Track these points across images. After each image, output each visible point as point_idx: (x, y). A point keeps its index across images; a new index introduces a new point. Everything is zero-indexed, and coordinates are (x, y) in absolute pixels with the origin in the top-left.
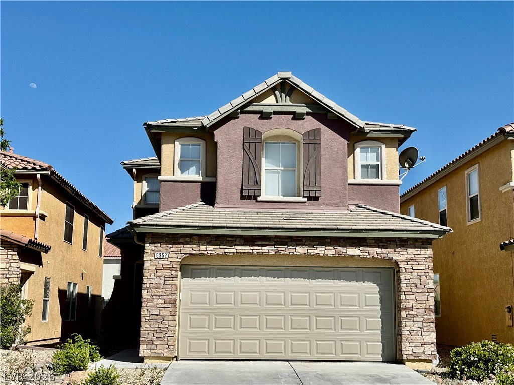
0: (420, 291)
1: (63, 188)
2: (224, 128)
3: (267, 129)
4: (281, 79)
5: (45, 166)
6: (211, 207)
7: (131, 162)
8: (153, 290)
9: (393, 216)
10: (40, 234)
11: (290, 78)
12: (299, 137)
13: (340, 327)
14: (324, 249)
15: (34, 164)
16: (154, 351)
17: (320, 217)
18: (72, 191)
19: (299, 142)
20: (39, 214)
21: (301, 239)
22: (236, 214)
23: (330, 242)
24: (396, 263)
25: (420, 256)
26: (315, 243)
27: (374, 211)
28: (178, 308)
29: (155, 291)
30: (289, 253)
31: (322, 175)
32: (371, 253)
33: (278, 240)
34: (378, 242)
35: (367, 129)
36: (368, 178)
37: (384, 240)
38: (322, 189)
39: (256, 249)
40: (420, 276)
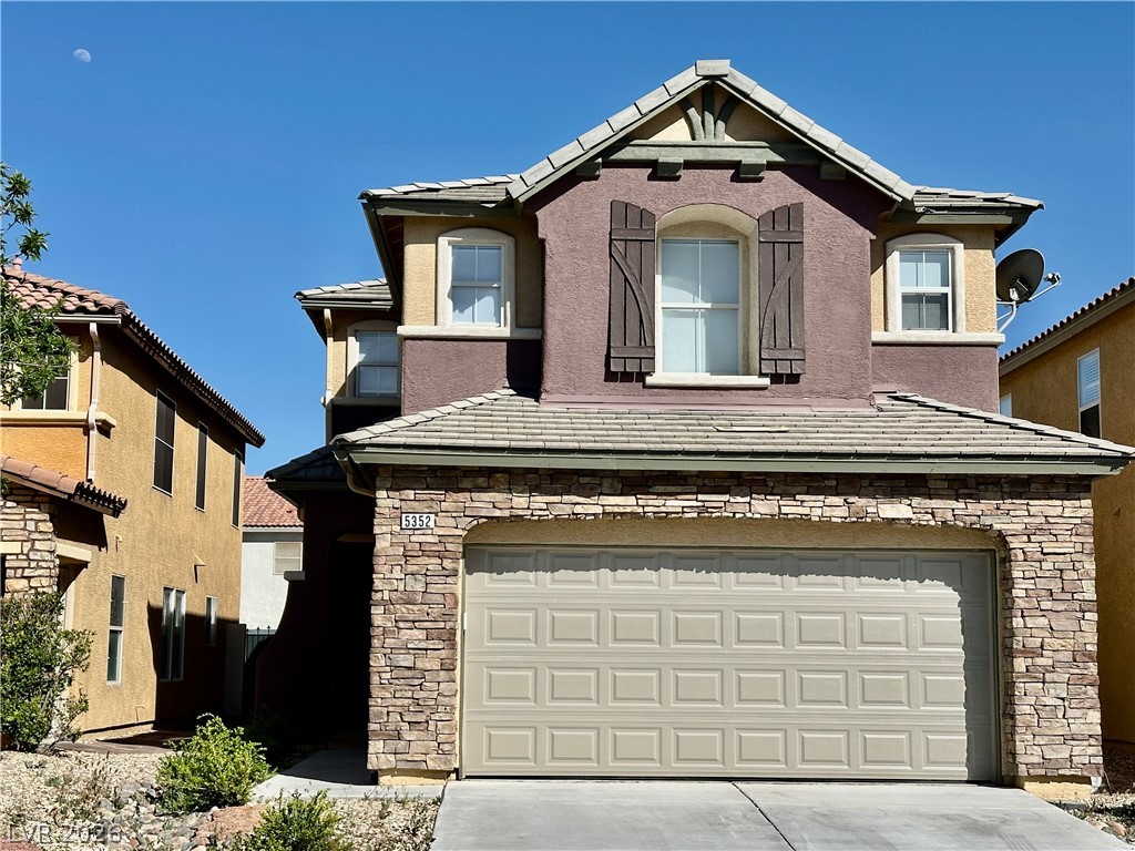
0: (1061, 607)
1: (151, 358)
2: (561, 202)
3: (668, 205)
4: (705, 78)
5: (109, 302)
6: (530, 402)
7: (319, 291)
8: (398, 606)
9: (988, 421)
10: (100, 468)
11: (726, 76)
12: (747, 225)
13: (859, 697)
14: (821, 504)
15: (81, 298)
16: (404, 757)
17: (806, 426)
18: (170, 366)
19: (747, 237)
20: (96, 421)
21: (765, 480)
22: (596, 418)
23: (836, 487)
24: (1001, 537)
25: (1061, 520)
26: (799, 489)
27: (938, 409)
28: (459, 650)
29: (404, 610)
30: (734, 513)
31: (806, 320)
32: (939, 513)
33: (706, 481)
34: (956, 485)
35: (920, 204)
36: (920, 326)
37: (972, 483)
38: (808, 353)
39: (653, 504)
40: (1061, 571)
